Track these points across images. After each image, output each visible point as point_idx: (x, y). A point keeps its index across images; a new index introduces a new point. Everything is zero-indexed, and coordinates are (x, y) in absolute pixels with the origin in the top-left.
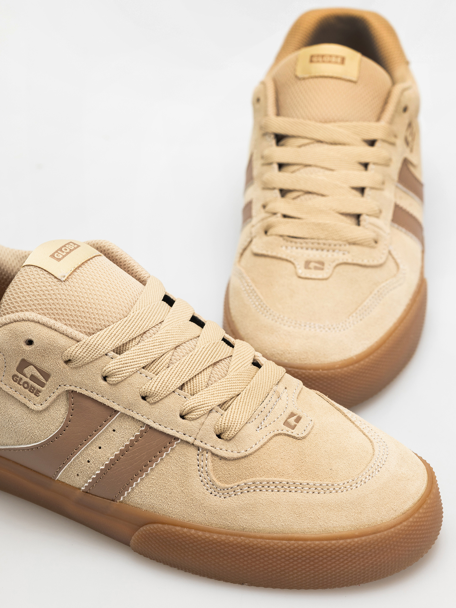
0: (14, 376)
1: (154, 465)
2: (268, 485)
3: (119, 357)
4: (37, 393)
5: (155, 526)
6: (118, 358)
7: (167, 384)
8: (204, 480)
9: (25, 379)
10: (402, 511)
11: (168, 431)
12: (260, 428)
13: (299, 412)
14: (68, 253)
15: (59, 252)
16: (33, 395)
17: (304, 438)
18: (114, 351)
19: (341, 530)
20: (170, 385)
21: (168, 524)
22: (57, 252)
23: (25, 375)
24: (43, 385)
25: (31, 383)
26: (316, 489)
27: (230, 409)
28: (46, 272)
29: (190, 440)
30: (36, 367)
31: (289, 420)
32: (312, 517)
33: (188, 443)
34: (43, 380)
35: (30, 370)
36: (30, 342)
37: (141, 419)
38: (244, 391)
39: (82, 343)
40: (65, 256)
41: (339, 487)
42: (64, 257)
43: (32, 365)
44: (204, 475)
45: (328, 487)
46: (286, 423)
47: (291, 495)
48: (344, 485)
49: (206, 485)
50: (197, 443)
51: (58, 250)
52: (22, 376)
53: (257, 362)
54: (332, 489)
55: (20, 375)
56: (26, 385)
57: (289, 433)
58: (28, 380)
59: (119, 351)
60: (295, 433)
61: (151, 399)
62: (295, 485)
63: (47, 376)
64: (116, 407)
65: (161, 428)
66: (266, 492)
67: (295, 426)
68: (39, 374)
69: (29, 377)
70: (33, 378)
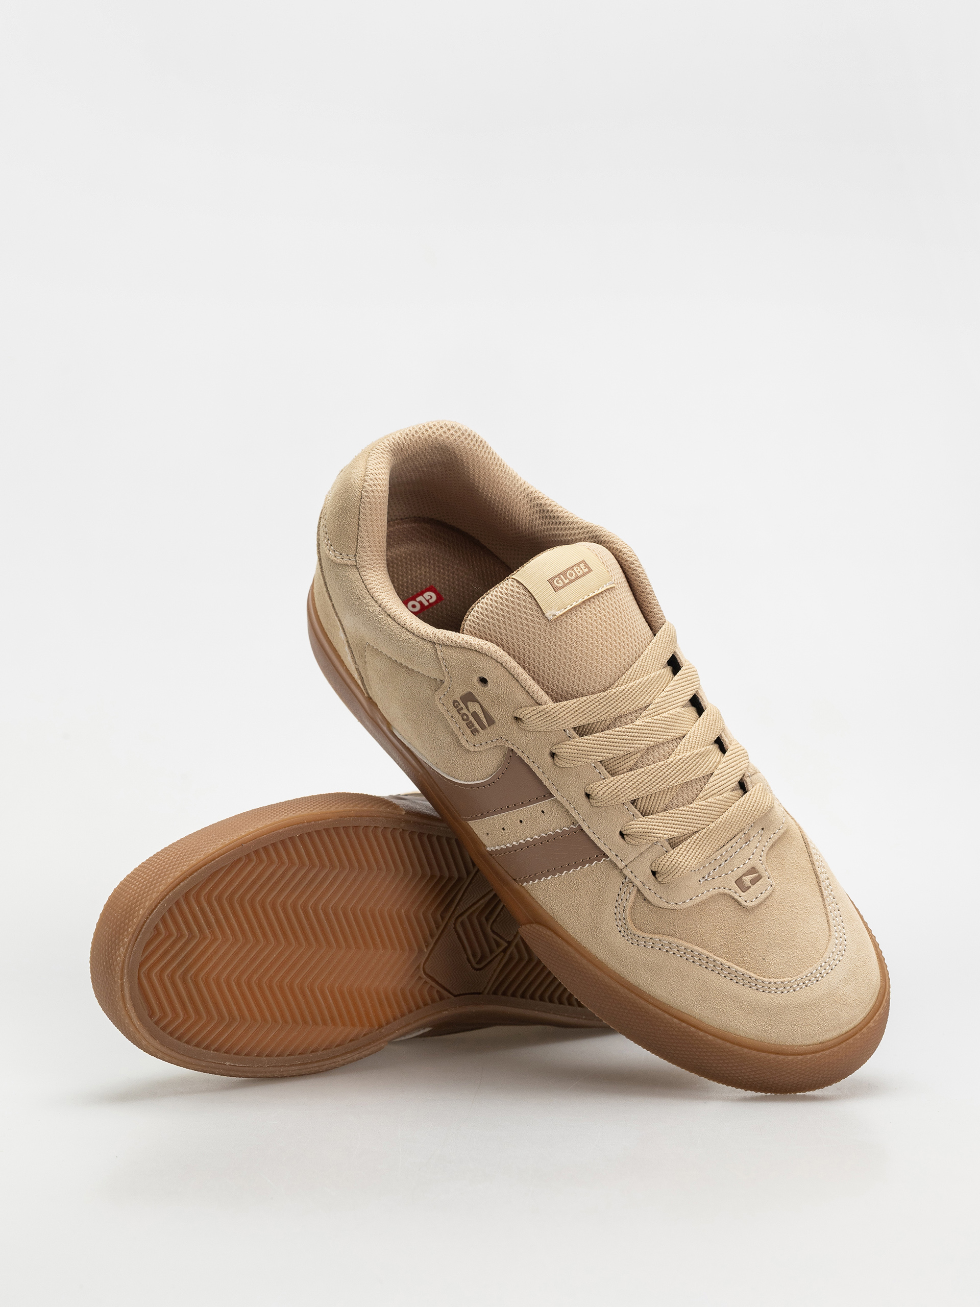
0: (455, 701)
1: (571, 871)
2: (685, 951)
3: (578, 739)
4: (474, 732)
5: (549, 933)
6: (576, 740)
7: (620, 793)
8: (618, 914)
9: (465, 711)
10: (821, 1040)
11: (600, 845)
12: (706, 878)
13: (761, 868)
14: (571, 581)
15: (561, 576)
16: (468, 731)
17: (752, 909)
18: (575, 729)
19: (743, 1034)
20: (622, 795)
21: (563, 939)
22: (559, 575)
23: (467, 707)
24: (483, 727)
25: (471, 718)
26: (736, 976)
27: (679, 849)
28: (535, 601)
29: (621, 865)
30: (481, 707)
31: (744, 878)
32: (717, 1007)
33: (616, 866)
34: (486, 723)
35: (474, 707)
36: (483, 681)
37: (576, 817)
38: (705, 830)
39: (541, 708)
40: (568, 584)
41: (763, 985)
42: (565, 585)
43: (479, 703)
44: (620, 909)
45: (750, 980)
46: (739, 882)
47: (705, 972)
48: (769, 986)
49: (618, 920)
50: (627, 872)
51: (561, 574)
52: (464, 707)
53: (744, 783)
54: (754, 984)
55: (462, 705)
56: (464, 718)
57: (736, 897)
58: (469, 715)
59: (582, 731)
60: (742, 897)
61: (594, 801)
62: (715, 963)
63: (491, 722)
64: (553, 791)
65: (593, 837)
66: (680, 959)
67: (750, 887)
68: (483, 716)
69: (471, 712)
70: (475, 715)
